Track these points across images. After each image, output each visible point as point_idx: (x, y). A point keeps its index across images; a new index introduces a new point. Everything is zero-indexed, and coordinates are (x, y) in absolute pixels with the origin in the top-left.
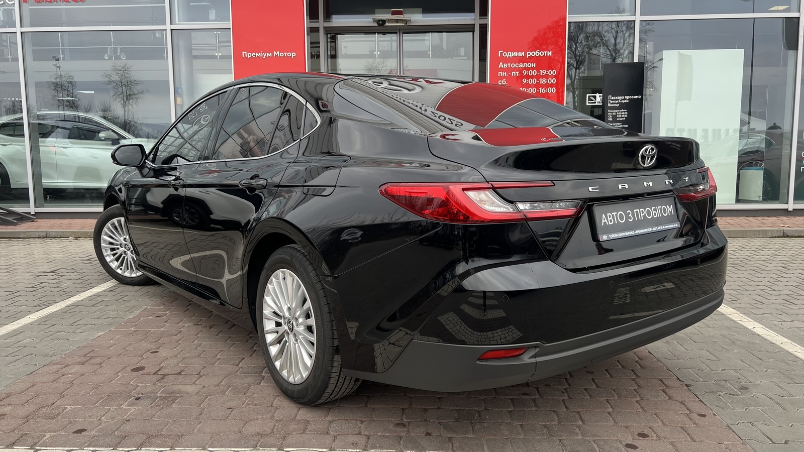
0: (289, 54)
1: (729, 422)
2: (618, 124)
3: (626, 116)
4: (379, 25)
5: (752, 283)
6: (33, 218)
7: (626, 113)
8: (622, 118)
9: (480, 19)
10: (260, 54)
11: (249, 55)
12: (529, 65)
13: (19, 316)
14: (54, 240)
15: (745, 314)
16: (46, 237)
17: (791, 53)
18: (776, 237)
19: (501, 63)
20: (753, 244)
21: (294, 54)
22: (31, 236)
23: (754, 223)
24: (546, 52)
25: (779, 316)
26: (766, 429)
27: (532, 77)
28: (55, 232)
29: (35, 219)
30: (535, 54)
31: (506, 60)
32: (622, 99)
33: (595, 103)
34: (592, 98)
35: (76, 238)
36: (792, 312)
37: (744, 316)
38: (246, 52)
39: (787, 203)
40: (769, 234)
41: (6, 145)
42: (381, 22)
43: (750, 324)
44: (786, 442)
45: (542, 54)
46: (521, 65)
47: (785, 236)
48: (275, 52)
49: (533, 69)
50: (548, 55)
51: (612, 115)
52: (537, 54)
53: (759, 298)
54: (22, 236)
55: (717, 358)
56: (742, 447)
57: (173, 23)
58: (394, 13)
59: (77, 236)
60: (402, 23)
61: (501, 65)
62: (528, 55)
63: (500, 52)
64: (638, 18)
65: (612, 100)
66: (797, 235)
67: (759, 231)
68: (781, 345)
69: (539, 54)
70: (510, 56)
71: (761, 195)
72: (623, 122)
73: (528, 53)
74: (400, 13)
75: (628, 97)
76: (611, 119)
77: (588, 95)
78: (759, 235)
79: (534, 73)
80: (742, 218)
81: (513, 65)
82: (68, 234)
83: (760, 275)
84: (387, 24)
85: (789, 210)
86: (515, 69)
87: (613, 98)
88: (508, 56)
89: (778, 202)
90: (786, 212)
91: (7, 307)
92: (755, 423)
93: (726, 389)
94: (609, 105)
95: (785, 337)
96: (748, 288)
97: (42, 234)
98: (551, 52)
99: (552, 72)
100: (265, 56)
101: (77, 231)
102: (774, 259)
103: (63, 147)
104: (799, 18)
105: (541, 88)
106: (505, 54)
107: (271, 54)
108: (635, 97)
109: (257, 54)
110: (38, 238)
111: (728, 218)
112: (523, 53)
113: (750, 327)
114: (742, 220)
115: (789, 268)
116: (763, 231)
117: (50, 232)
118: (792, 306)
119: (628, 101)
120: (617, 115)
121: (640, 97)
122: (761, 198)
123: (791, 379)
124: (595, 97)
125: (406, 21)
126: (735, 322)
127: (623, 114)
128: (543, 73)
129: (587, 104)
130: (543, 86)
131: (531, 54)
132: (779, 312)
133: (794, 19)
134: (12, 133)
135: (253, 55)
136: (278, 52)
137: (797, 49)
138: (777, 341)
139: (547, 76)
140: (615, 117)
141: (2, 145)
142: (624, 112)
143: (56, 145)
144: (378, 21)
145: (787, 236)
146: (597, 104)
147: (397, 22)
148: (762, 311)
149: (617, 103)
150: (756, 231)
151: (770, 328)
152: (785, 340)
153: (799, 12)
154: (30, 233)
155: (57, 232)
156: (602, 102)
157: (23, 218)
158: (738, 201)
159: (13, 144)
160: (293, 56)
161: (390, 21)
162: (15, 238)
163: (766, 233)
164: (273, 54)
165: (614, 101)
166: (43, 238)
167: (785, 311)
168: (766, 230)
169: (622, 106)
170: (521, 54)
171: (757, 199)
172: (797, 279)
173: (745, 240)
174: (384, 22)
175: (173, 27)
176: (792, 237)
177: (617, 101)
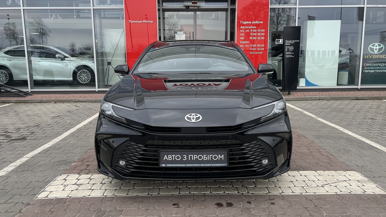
0: (150, 22)
1: (343, 161)
2: (290, 52)
3: (293, 49)
4: (187, 8)
5: (346, 118)
6: (31, 94)
7: (293, 48)
8: (291, 50)
9: (231, 6)
10: (137, 21)
11: (132, 22)
12: (253, 27)
13: (60, 133)
14: (45, 103)
15: (345, 128)
16: (41, 102)
17: (361, 22)
18: (353, 100)
19: (241, 26)
20: (345, 102)
21: (152, 22)
22: (34, 102)
23: (345, 94)
24: (260, 22)
25: (357, 129)
26: (356, 163)
27: (255, 32)
28: (45, 100)
29: (32, 94)
30: (256, 22)
31: (243, 25)
32: (291, 42)
33: (279, 43)
34: (278, 41)
35: (55, 103)
36: (362, 127)
37: (344, 129)
38: (131, 21)
39: (358, 86)
40: (351, 99)
41: (11, 60)
42: (187, 7)
43: (347, 132)
44: (363, 166)
45: (259, 22)
46: (250, 27)
47: (357, 99)
48: (144, 21)
49: (255, 29)
50: (261, 23)
51: (287, 49)
52: (257, 22)
53: (349, 123)
54: (30, 102)
55: (336, 142)
56: (349, 168)
57: (94, 6)
58: (193, 3)
59: (55, 102)
60: (197, 7)
61: (241, 27)
62: (253, 23)
63: (241, 21)
64: (298, 6)
65: (287, 42)
66: (362, 99)
67: (347, 97)
68: (359, 138)
69: (258, 22)
70: (245, 23)
71: (347, 82)
72: (292, 52)
73: (253, 22)
74: (196, 3)
75: (294, 41)
76: (286, 50)
77: (276, 40)
78: (347, 99)
79: (255, 31)
80: (339, 92)
81: (246, 27)
82: (51, 101)
83: (348, 115)
84: (190, 8)
85: (359, 88)
86: (247, 29)
87: (288, 41)
88: (244, 23)
89: (354, 85)
90: (357, 89)
91: (52, 130)
92: (352, 161)
93: (341, 152)
94: (286, 44)
95: (360, 136)
96: (345, 119)
97: (39, 101)
98: (262, 22)
99: (263, 31)
100: (139, 22)
101: (55, 99)
102: (354, 108)
103: (38, 61)
104: (364, 7)
105: (258, 37)
106: (243, 23)
107: (142, 21)
108: (297, 41)
109: (136, 21)
110: (37, 103)
111: (334, 92)
112: (251, 22)
113: (347, 133)
114: (340, 93)
115: (360, 112)
116: (348, 97)
117: (43, 100)
118: (362, 125)
119: (294, 43)
120: (289, 48)
121: (299, 41)
122: (347, 83)
123: (363, 149)
124: (279, 40)
125: (199, 7)
126: (341, 131)
127: (292, 48)
128: (259, 31)
129: (276, 43)
130: (259, 36)
131: (254, 22)
132: (357, 127)
133: (362, 8)
134: (13, 54)
135: (134, 22)
136: (145, 21)
137: (363, 21)
138: (357, 137)
139: (261, 32)
140: (288, 49)
141: (9, 60)
142: (292, 47)
143: (35, 60)
144: (186, 6)
145: (358, 99)
146: (280, 43)
147: (195, 7)
148: (351, 127)
149: (289, 44)
150: (346, 97)
151: (354, 133)
152: (360, 137)
153: (364, 5)
154: (34, 101)
155: (46, 100)
156: (283, 43)
157: (27, 94)
158: (338, 85)
159: (14, 60)
160: (151, 22)
161: (191, 6)
162: (26, 103)
163: (350, 98)
164: (143, 21)
165: (288, 42)
166: (40, 103)
167: (359, 127)
168: (350, 97)
169: (291, 45)
170: (250, 23)
171: (345, 84)
172: (363, 116)
173: (341, 101)
174: (189, 7)
175: (94, 8)
176: (360, 99)
177: (289, 43)
